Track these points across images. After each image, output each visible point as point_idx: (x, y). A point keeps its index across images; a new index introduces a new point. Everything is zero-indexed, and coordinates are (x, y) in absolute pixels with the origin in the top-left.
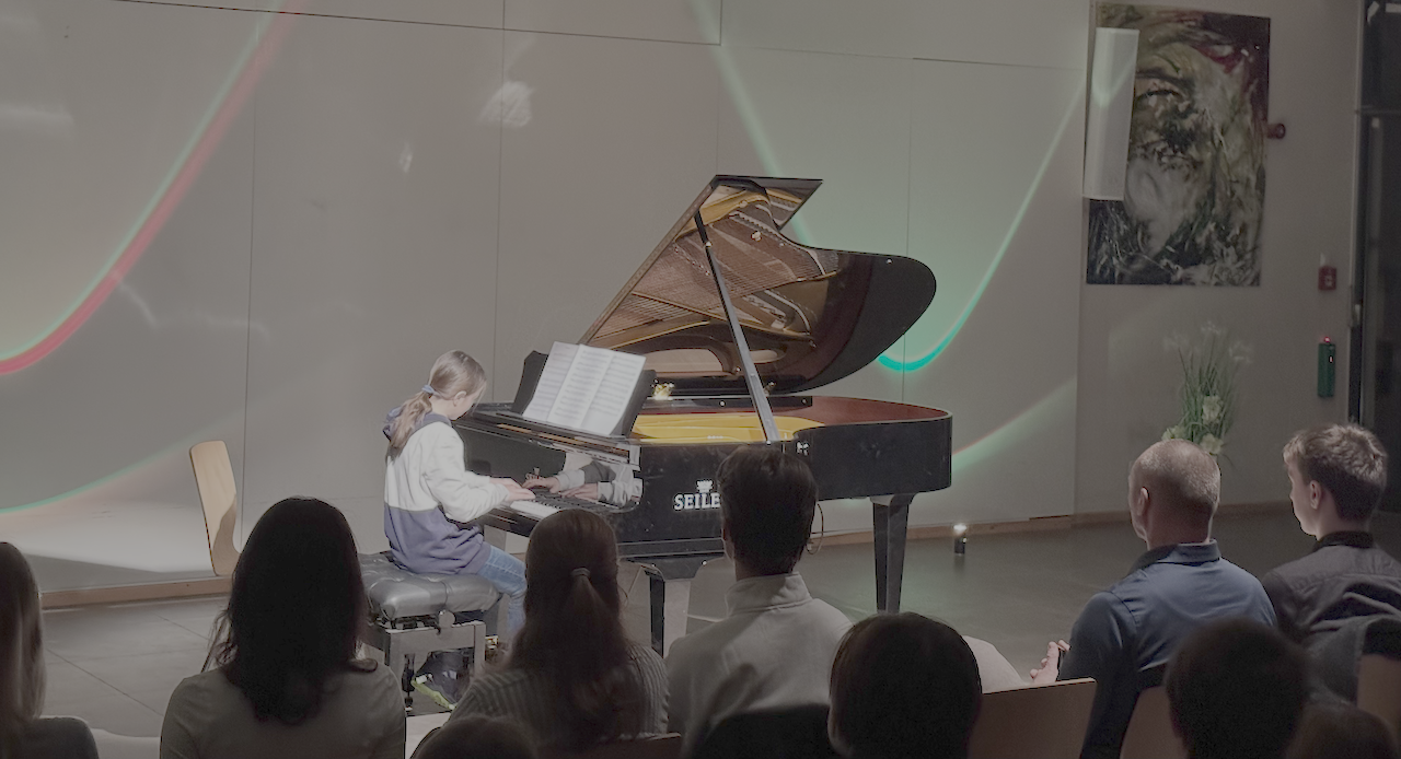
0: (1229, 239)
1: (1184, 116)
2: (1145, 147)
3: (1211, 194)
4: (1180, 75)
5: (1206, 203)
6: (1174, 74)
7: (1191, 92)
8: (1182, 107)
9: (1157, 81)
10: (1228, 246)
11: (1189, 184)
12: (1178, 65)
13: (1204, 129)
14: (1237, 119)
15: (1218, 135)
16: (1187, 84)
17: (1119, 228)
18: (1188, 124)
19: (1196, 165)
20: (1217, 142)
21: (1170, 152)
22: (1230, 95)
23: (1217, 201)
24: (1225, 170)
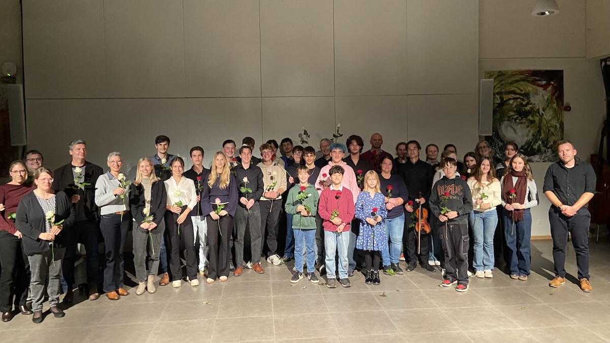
0: (548, 146)
1: (526, 105)
2: (509, 117)
3: (539, 131)
4: (523, 92)
5: (537, 135)
6: (520, 92)
7: (528, 98)
8: (524, 103)
9: (513, 95)
10: (548, 148)
11: (529, 128)
12: (522, 89)
13: (535, 110)
14: (550, 105)
15: (541, 111)
16: (527, 95)
17: (498, 145)
18: (528, 108)
19: (532, 122)
20: (541, 114)
21: (520, 118)
22: (546, 98)
23: (542, 133)
24: (545, 123)
